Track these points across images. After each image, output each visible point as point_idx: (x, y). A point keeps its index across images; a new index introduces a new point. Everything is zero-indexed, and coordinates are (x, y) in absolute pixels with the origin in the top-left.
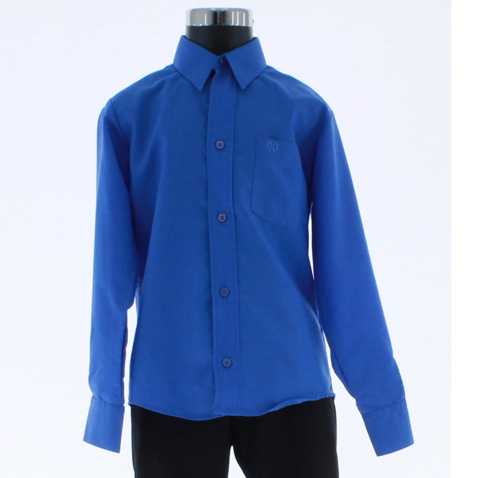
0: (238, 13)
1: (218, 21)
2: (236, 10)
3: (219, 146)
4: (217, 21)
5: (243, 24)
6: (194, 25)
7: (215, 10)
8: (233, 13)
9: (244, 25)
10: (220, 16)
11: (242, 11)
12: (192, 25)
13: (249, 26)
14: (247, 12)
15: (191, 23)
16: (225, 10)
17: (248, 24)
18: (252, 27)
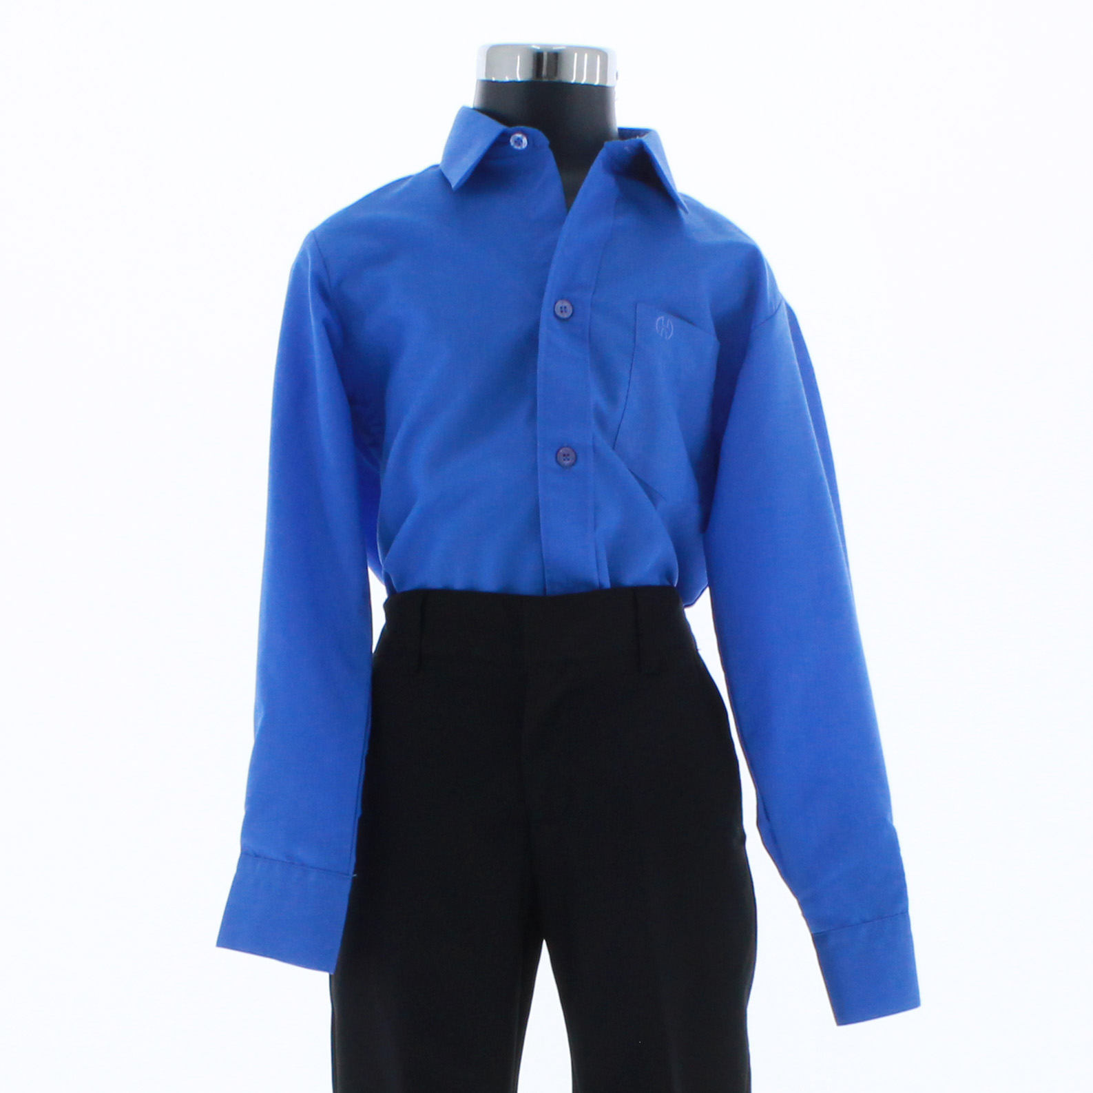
0: (586, 56)
1: (544, 72)
2: (582, 50)
3: (562, 312)
4: (541, 73)
5: (595, 80)
6: (494, 79)
7: (538, 48)
8: (576, 55)
9: (597, 83)
10: (549, 62)
11: (594, 52)
12: (489, 79)
13: (608, 84)
14: (604, 55)
15: (486, 74)
16: (560, 50)
17: (606, 81)
18: (614, 87)
